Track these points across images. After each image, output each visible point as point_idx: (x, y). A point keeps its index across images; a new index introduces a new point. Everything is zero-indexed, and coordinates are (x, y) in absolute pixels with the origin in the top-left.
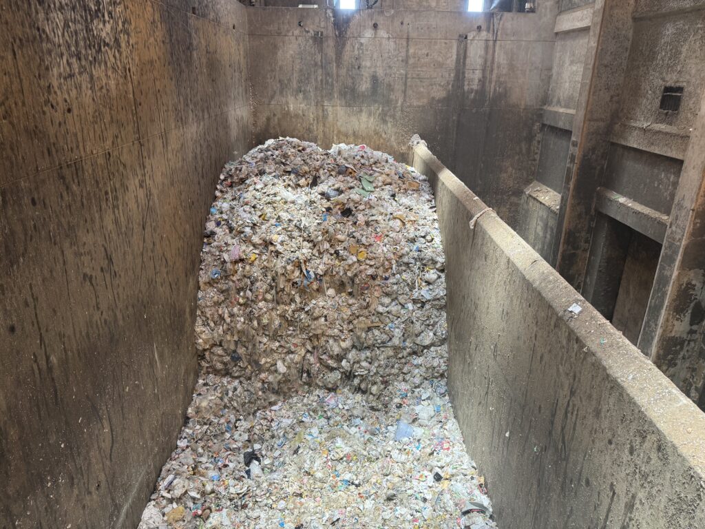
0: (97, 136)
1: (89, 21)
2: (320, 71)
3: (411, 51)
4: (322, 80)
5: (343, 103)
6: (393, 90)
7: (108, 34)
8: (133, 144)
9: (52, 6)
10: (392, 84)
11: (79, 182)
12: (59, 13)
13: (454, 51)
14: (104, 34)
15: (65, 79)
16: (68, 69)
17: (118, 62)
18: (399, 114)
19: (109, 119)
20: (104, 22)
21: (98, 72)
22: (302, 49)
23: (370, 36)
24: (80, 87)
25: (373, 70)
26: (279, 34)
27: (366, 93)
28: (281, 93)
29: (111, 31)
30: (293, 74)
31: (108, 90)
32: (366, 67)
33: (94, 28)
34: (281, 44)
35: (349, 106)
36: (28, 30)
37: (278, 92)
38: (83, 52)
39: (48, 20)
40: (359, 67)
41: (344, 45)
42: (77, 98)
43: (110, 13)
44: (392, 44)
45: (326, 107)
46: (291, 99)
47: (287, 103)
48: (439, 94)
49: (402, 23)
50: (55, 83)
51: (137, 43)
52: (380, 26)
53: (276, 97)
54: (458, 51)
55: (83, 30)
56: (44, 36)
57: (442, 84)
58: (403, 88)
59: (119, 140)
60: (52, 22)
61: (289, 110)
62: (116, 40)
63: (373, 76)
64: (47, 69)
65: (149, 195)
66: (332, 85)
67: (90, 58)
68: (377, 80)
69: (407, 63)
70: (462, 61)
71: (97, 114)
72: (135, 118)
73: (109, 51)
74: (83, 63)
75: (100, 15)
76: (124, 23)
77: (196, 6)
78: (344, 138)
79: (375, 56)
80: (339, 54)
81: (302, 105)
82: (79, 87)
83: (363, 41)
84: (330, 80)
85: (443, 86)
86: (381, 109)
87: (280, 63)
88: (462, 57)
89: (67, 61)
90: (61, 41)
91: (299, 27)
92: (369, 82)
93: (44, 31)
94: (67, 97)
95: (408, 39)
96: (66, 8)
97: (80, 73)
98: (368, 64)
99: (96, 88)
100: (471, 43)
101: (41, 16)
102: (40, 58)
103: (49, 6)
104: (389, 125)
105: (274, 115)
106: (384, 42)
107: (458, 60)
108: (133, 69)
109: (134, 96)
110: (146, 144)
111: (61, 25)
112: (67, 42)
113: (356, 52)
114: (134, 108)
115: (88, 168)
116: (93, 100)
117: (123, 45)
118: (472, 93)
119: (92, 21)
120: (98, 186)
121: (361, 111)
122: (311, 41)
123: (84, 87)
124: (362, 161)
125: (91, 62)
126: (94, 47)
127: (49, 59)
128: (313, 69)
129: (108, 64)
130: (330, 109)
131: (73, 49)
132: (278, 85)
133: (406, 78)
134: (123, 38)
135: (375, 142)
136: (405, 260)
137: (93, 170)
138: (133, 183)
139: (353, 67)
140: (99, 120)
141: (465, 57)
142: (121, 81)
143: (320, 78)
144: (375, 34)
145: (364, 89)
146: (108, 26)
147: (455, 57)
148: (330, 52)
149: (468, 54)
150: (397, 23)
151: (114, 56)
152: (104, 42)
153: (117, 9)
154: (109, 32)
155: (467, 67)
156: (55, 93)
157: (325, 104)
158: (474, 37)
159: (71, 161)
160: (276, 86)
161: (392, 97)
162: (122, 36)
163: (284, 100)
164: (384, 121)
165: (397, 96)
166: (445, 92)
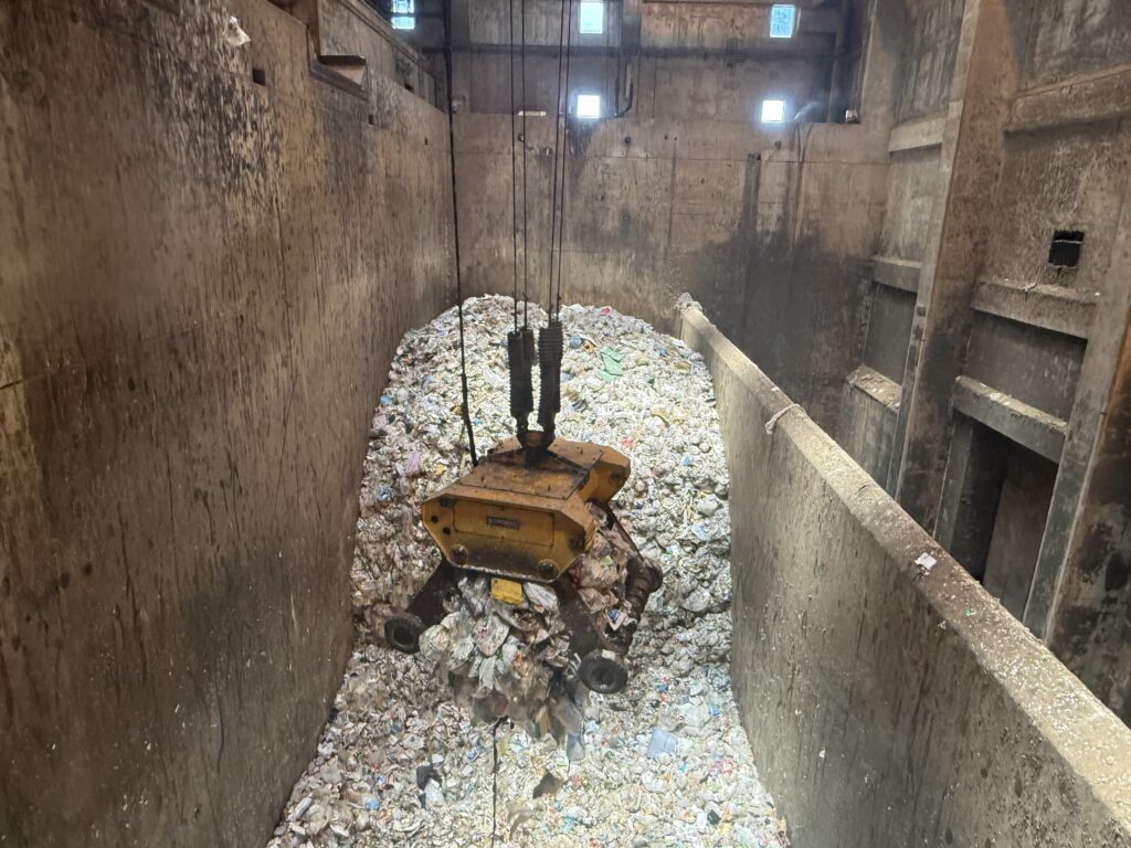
0: (226, 291)
1: (224, 131)
2: (546, 202)
3: (679, 175)
5: (579, 249)
6: (652, 229)
7: (249, 150)
8: (277, 304)
9: (175, 113)
10: (651, 220)
11: (196, 357)
12: (184, 123)
13: (742, 176)
14: (244, 152)
15: (187, 212)
16: (191, 197)
17: (262, 191)
18: (660, 263)
19: (245, 269)
20: (245, 137)
21: (234, 203)
22: (522, 171)
23: (619, 154)
24: (207, 224)
25: (623, 201)
26: (490, 151)
27: (613, 234)
28: (490, 233)
29: (255, 147)
31: (245, 229)
32: (613, 196)
33: (231, 143)
34: (492, 165)
35: (588, 251)
36: (140, 145)
37: (485, 231)
38: (214, 174)
39: (168, 133)
40: (603, 198)
41: (582, 165)
42: (201, 239)
43: (254, 123)
44: (651, 166)
46: (503, 241)
47: (498, 248)
48: (721, 237)
49: (666, 138)
50: (172, 217)
51: (289, 164)
52: (634, 141)
53: (483, 238)
54: (747, 175)
55: (215, 146)
56: (160, 153)
57: (724, 222)
58: (667, 226)
59: (257, 297)
60: (173, 136)
61: (500, 257)
62: (262, 161)
63: (623, 210)
64: (163, 198)
65: (294, 377)
67: (224, 185)
68: (629, 216)
69: (673, 192)
70: (753, 189)
71: (228, 260)
72: (281, 268)
73: (249, 174)
74: (214, 190)
75: (240, 125)
76: (272, 138)
77: (374, 112)
78: (579, 297)
79: (626, 183)
80: (576, 176)
81: (521, 250)
82: (205, 223)
83: (609, 161)
85: (725, 226)
86: (633, 256)
87: (489, 192)
88: (754, 186)
89: (192, 189)
90: (184, 161)
91: (519, 144)
92: (616, 218)
93: (161, 146)
94: (187, 236)
95: (674, 159)
96: (193, 116)
97: (209, 205)
98: (616, 193)
99: (229, 226)
100: (767, 166)
101: (159, 126)
102: (153, 181)
103: (171, 113)
104: (646, 278)
105: (479, 263)
106: (640, 163)
107: (747, 190)
108: (282, 199)
109: (281, 235)
110: (295, 304)
111: (185, 138)
112: (192, 161)
113: (600, 177)
114: (280, 253)
115: (211, 338)
116: (224, 241)
117: (270, 166)
118: (768, 235)
119: (228, 133)
120: (223, 363)
121: (604, 259)
122: (535, 161)
123: (212, 224)
124: (606, 330)
125: (224, 190)
126: (229, 168)
127: (166, 184)
128: (536, 200)
129: (248, 191)
131: (200, 171)
132: (486, 221)
133: (672, 214)
134: (270, 157)
135: (625, 302)
136: (669, 479)
137: (218, 340)
138: (274, 359)
139: (595, 197)
140: (230, 269)
141: (758, 185)
142: (264, 215)
143: (546, 212)
144: (627, 151)
145: (609, 227)
146: (250, 140)
147: (742, 184)
149: (762, 180)
150: (659, 137)
151: (257, 182)
152: (244, 162)
153: (265, 118)
154: (252, 148)
155: (761, 200)
156: (172, 231)
158: (770, 157)
159: (187, 326)
160: (483, 223)
161: (652, 239)
162: (269, 153)
163: (494, 243)
164: (640, 274)
165: (658, 238)
166: (728, 234)
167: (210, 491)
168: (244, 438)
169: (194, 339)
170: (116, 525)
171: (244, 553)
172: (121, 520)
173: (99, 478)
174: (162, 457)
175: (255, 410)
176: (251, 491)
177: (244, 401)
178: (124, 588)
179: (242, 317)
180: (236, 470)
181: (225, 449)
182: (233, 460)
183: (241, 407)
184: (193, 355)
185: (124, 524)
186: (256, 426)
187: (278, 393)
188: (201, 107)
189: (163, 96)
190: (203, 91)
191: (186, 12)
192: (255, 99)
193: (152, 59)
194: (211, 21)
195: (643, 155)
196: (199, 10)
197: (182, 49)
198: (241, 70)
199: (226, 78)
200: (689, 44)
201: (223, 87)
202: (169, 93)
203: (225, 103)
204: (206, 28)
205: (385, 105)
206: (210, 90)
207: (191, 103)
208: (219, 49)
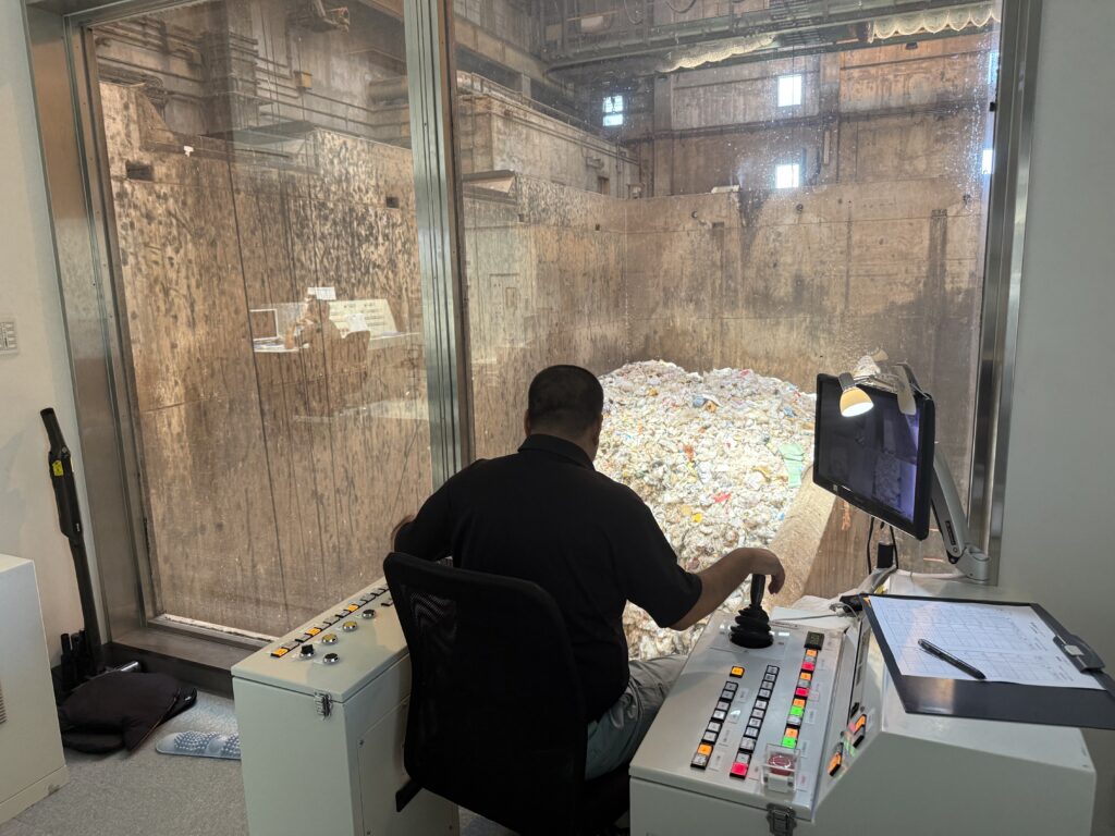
1: (357, 246)
2: (719, 274)
3: (856, 237)
4: (721, 285)
5: (751, 315)
6: (827, 293)
7: (380, 256)
8: (403, 365)
9: (312, 237)
10: (826, 284)
11: (320, 399)
12: (320, 243)
13: (926, 234)
14: (374, 257)
17: (392, 283)
18: (836, 327)
20: (377, 246)
22: (696, 246)
23: (792, 222)
25: (796, 267)
26: (666, 230)
27: (786, 299)
28: (665, 304)
29: (386, 253)
30: (682, 279)
32: (785, 264)
33: (362, 252)
34: (668, 243)
35: (761, 317)
36: (281, 261)
37: (661, 303)
38: (345, 275)
39: (305, 250)
40: (775, 265)
41: (754, 236)
43: (386, 236)
44: (825, 230)
45: (725, 321)
46: (677, 311)
47: (673, 316)
48: (904, 296)
49: (840, 202)
52: (805, 208)
53: (659, 310)
54: (931, 234)
55: (347, 256)
56: (298, 264)
57: (907, 282)
58: (844, 290)
59: (382, 360)
60: (310, 251)
61: (674, 326)
63: (796, 276)
65: (419, 420)
66: (736, 291)
67: (353, 280)
68: (802, 281)
69: (849, 254)
70: (939, 247)
73: (380, 273)
74: (344, 285)
75: (371, 239)
76: (404, 244)
77: (525, 213)
78: (750, 361)
79: (799, 249)
80: (746, 247)
81: (694, 319)
83: (781, 229)
84: (733, 285)
85: (908, 286)
86: (808, 320)
87: (666, 266)
88: (939, 244)
90: (318, 267)
91: (692, 221)
92: (789, 283)
93: (299, 260)
95: (850, 222)
96: (328, 237)
98: (789, 260)
100: (955, 222)
101: (298, 247)
102: (291, 283)
103: (309, 238)
104: (822, 342)
105: (655, 332)
106: (813, 228)
107: (932, 248)
111: (320, 253)
112: (325, 267)
113: (771, 245)
115: (335, 386)
117: (401, 265)
118: (959, 293)
119: (360, 245)
121: (778, 323)
122: (707, 236)
124: (734, 392)
126: (360, 269)
127: (302, 283)
128: (709, 272)
129: (377, 285)
130: (732, 323)
131: (332, 273)
132: (662, 294)
133: (848, 276)
135: (799, 367)
136: (761, 531)
137: (341, 388)
139: (767, 265)
141: (944, 241)
143: (718, 282)
144: (800, 219)
145: (782, 294)
146: (381, 250)
147: (926, 243)
148: (734, 248)
149: (949, 236)
150: (833, 202)
151: (387, 278)
152: (374, 263)
153: (397, 231)
154: (382, 254)
155: (948, 257)
157: (726, 316)
158: (958, 212)
159: (313, 377)
160: (659, 295)
161: (827, 303)
162: (400, 256)
163: (668, 313)
164: (814, 338)
165: (834, 302)
166: (912, 294)
167: (326, 494)
168: (361, 460)
169: (319, 386)
170: (243, 504)
171: (355, 545)
172: (247, 500)
173: (232, 470)
174: (285, 465)
175: (375, 441)
176: (366, 501)
177: (364, 433)
178: (246, 546)
179: (366, 373)
180: (352, 482)
181: (343, 466)
182: (350, 476)
183: (361, 437)
184: (317, 398)
185: (249, 504)
186: (375, 453)
187: (400, 431)
188: (336, 231)
189: (303, 227)
190: (338, 220)
191: (326, 171)
192: (388, 219)
193: (295, 206)
194: (348, 173)
195: (816, 220)
196: (337, 168)
197: (321, 196)
198: (375, 201)
199: (360, 210)
200: (893, 104)
201: (357, 215)
202: (308, 225)
203: (358, 225)
204: (343, 178)
205: (538, 205)
206: (344, 219)
207: (327, 229)
208: (354, 190)
